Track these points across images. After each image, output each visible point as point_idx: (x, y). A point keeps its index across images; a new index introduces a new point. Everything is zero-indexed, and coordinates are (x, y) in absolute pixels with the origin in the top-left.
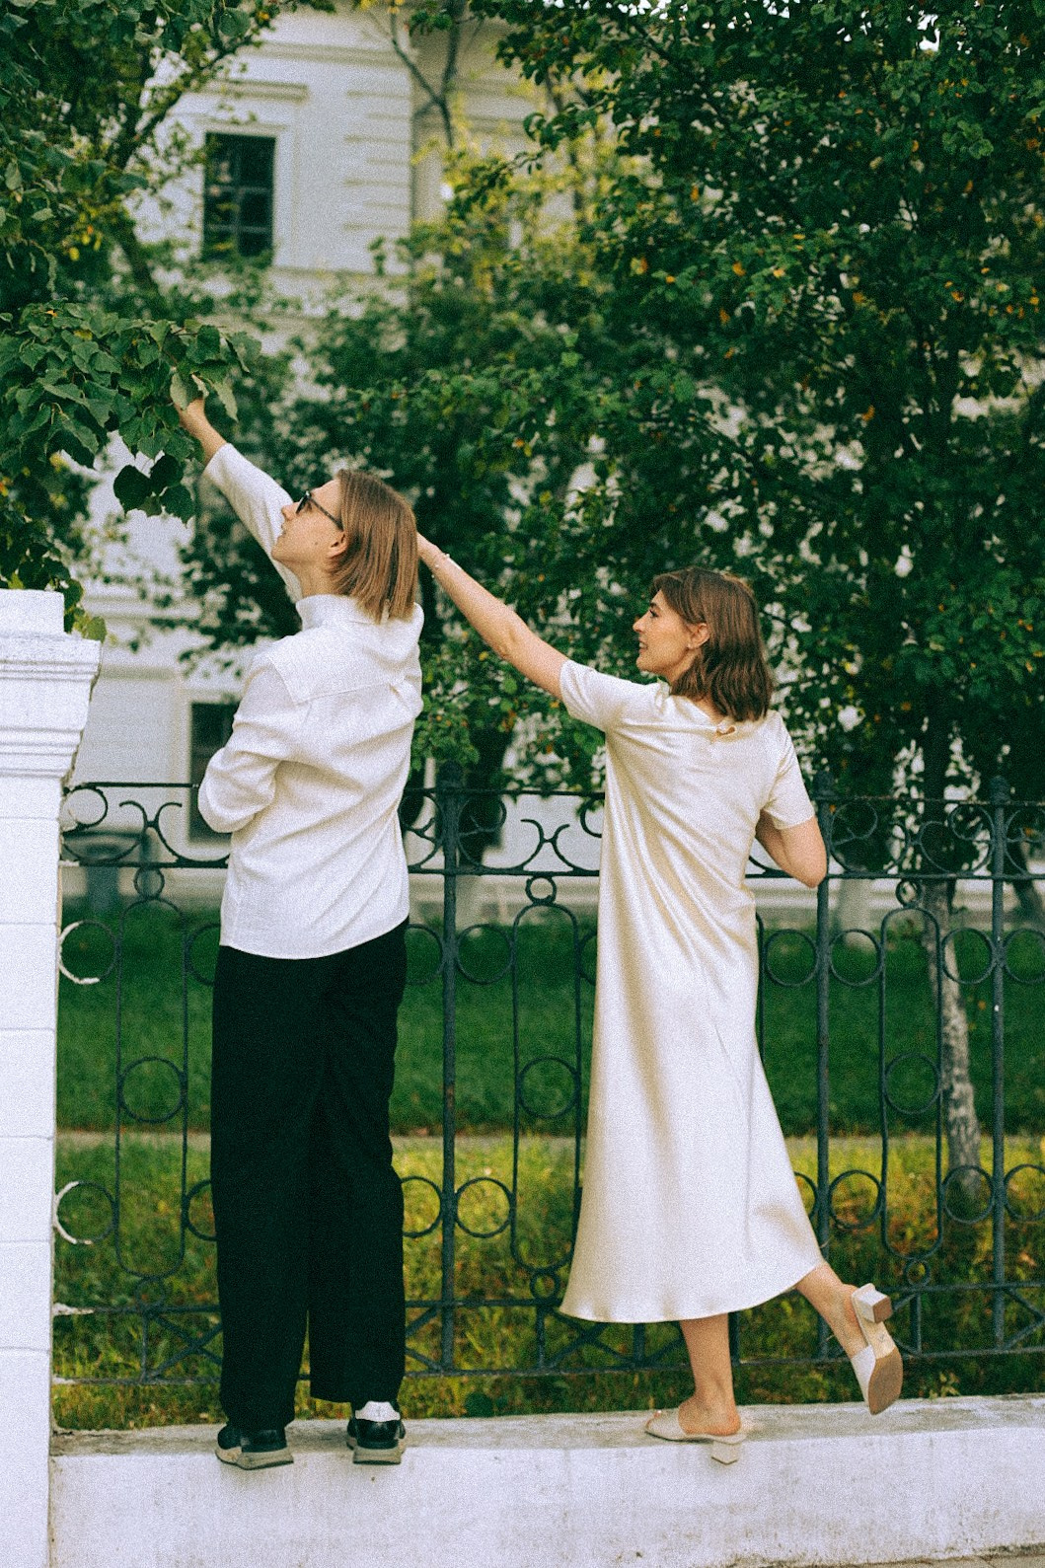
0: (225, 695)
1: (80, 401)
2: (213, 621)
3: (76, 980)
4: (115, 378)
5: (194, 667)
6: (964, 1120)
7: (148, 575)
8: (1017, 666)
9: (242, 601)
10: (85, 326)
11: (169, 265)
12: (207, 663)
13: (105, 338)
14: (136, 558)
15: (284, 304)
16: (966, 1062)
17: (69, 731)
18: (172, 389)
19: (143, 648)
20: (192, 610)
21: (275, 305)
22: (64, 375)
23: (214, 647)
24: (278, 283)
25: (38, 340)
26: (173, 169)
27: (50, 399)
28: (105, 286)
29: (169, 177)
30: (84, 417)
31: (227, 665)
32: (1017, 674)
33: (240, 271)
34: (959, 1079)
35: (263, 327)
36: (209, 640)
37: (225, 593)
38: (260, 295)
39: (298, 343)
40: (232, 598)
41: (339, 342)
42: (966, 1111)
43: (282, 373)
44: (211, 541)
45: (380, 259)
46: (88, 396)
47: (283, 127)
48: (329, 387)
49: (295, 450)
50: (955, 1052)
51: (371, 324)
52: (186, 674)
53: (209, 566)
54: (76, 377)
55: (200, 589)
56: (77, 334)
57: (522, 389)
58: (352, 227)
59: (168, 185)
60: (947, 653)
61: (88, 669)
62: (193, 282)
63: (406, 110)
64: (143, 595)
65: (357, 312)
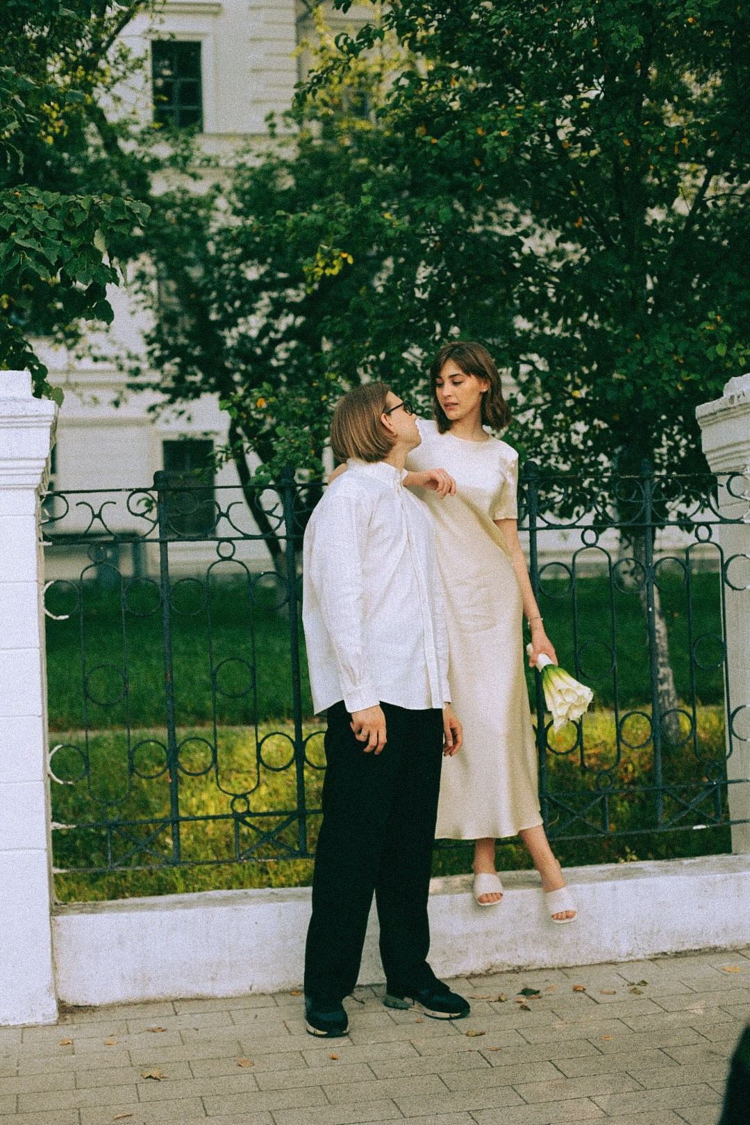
0: (180, 435)
1: (38, 249)
2: (169, 383)
3: (54, 618)
4: (60, 233)
5: (158, 416)
6: (667, 692)
7: (123, 354)
8: (671, 386)
9: (190, 369)
10: (40, 201)
11: (127, 136)
12: (167, 413)
13: (53, 208)
14: (114, 343)
15: (209, 160)
16: (667, 653)
17: (38, 459)
18: (95, 239)
19: (122, 404)
20: (155, 377)
21: (202, 161)
22: (28, 233)
23: (171, 401)
24: (204, 146)
25: (10, 212)
26: (121, 74)
27: (19, 248)
28: (83, 154)
29: (118, 79)
30: (41, 259)
31: (181, 413)
32: (671, 392)
33: (176, 138)
34: (662, 665)
35: (195, 176)
36: (167, 397)
37: (176, 364)
38: (192, 155)
39: (218, 188)
40: (183, 368)
41: (247, 186)
42: (668, 686)
43: (209, 209)
44: (165, 328)
45: (273, 126)
46: (43, 246)
47: (205, 34)
48: (241, 218)
49: (220, 262)
50: (659, 647)
51: (268, 173)
52: (153, 421)
53: (165, 346)
54: (35, 234)
55: (159, 363)
56: (35, 207)
57: (341, 220)
58: (257, 102)
59: (118, 85)
60: (628, 380)
61: (48, 418)
62: (144, 149)
63: (292, 18)
64: (121, 368)
65: (259, 163)
